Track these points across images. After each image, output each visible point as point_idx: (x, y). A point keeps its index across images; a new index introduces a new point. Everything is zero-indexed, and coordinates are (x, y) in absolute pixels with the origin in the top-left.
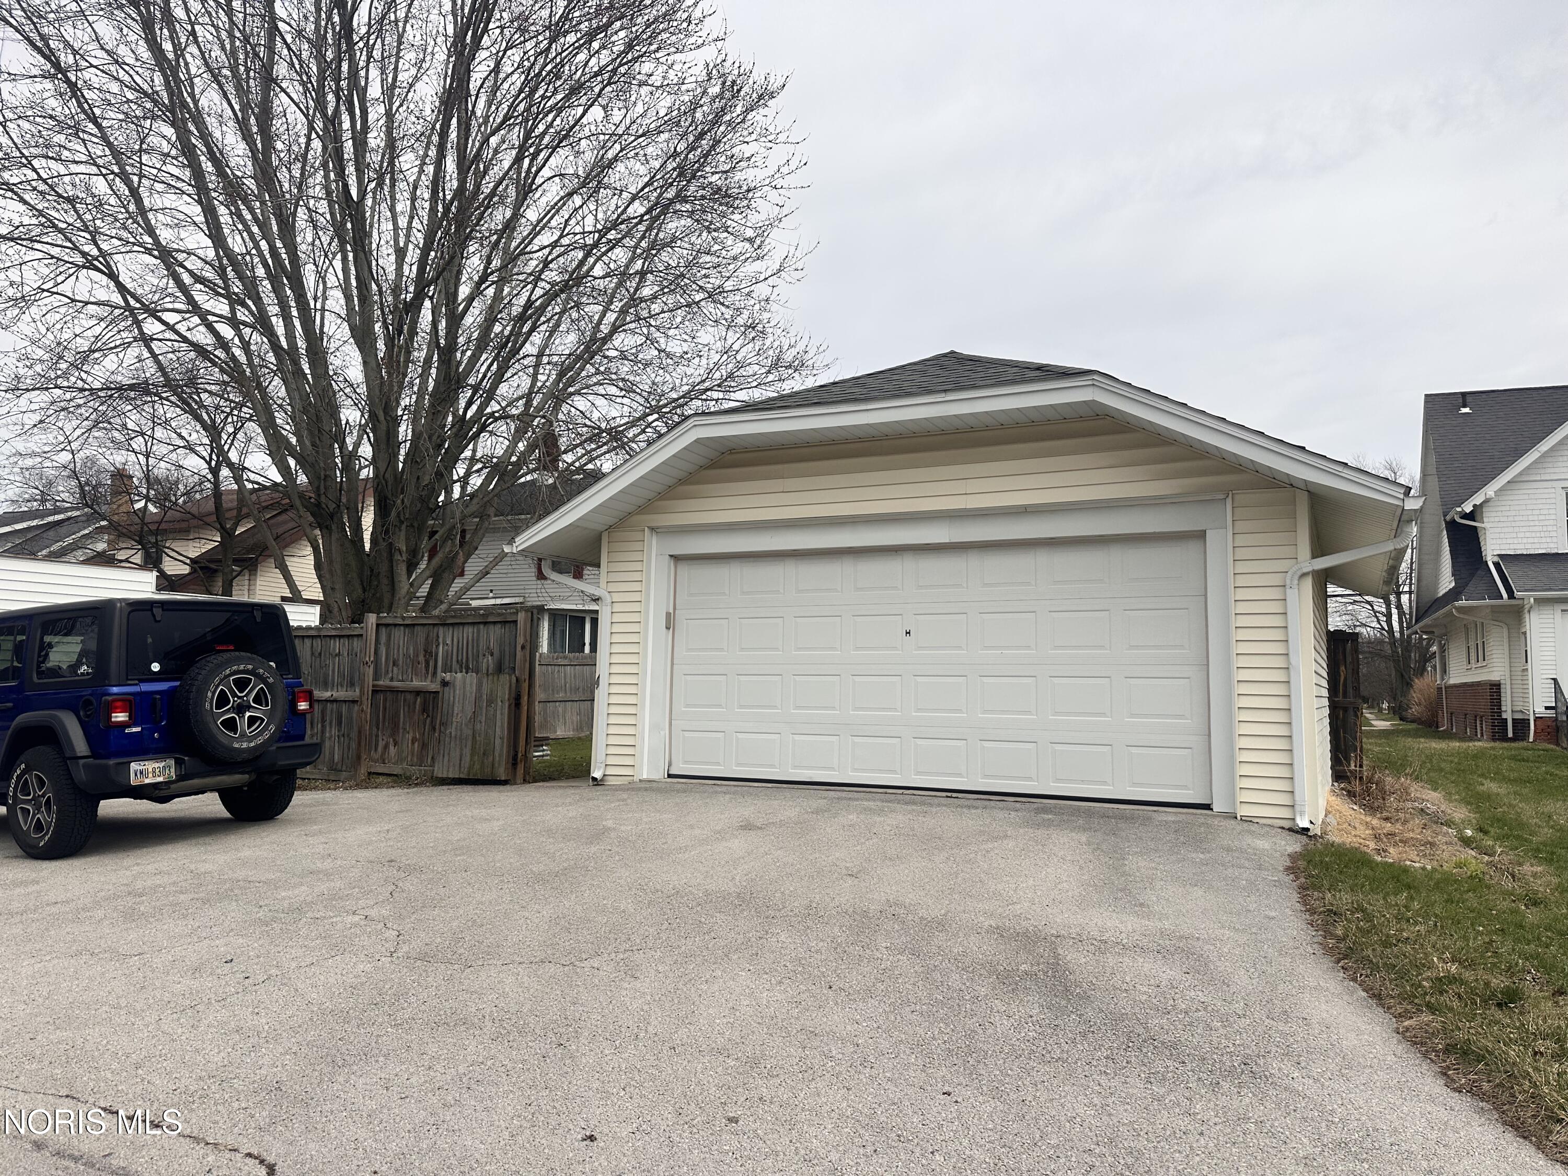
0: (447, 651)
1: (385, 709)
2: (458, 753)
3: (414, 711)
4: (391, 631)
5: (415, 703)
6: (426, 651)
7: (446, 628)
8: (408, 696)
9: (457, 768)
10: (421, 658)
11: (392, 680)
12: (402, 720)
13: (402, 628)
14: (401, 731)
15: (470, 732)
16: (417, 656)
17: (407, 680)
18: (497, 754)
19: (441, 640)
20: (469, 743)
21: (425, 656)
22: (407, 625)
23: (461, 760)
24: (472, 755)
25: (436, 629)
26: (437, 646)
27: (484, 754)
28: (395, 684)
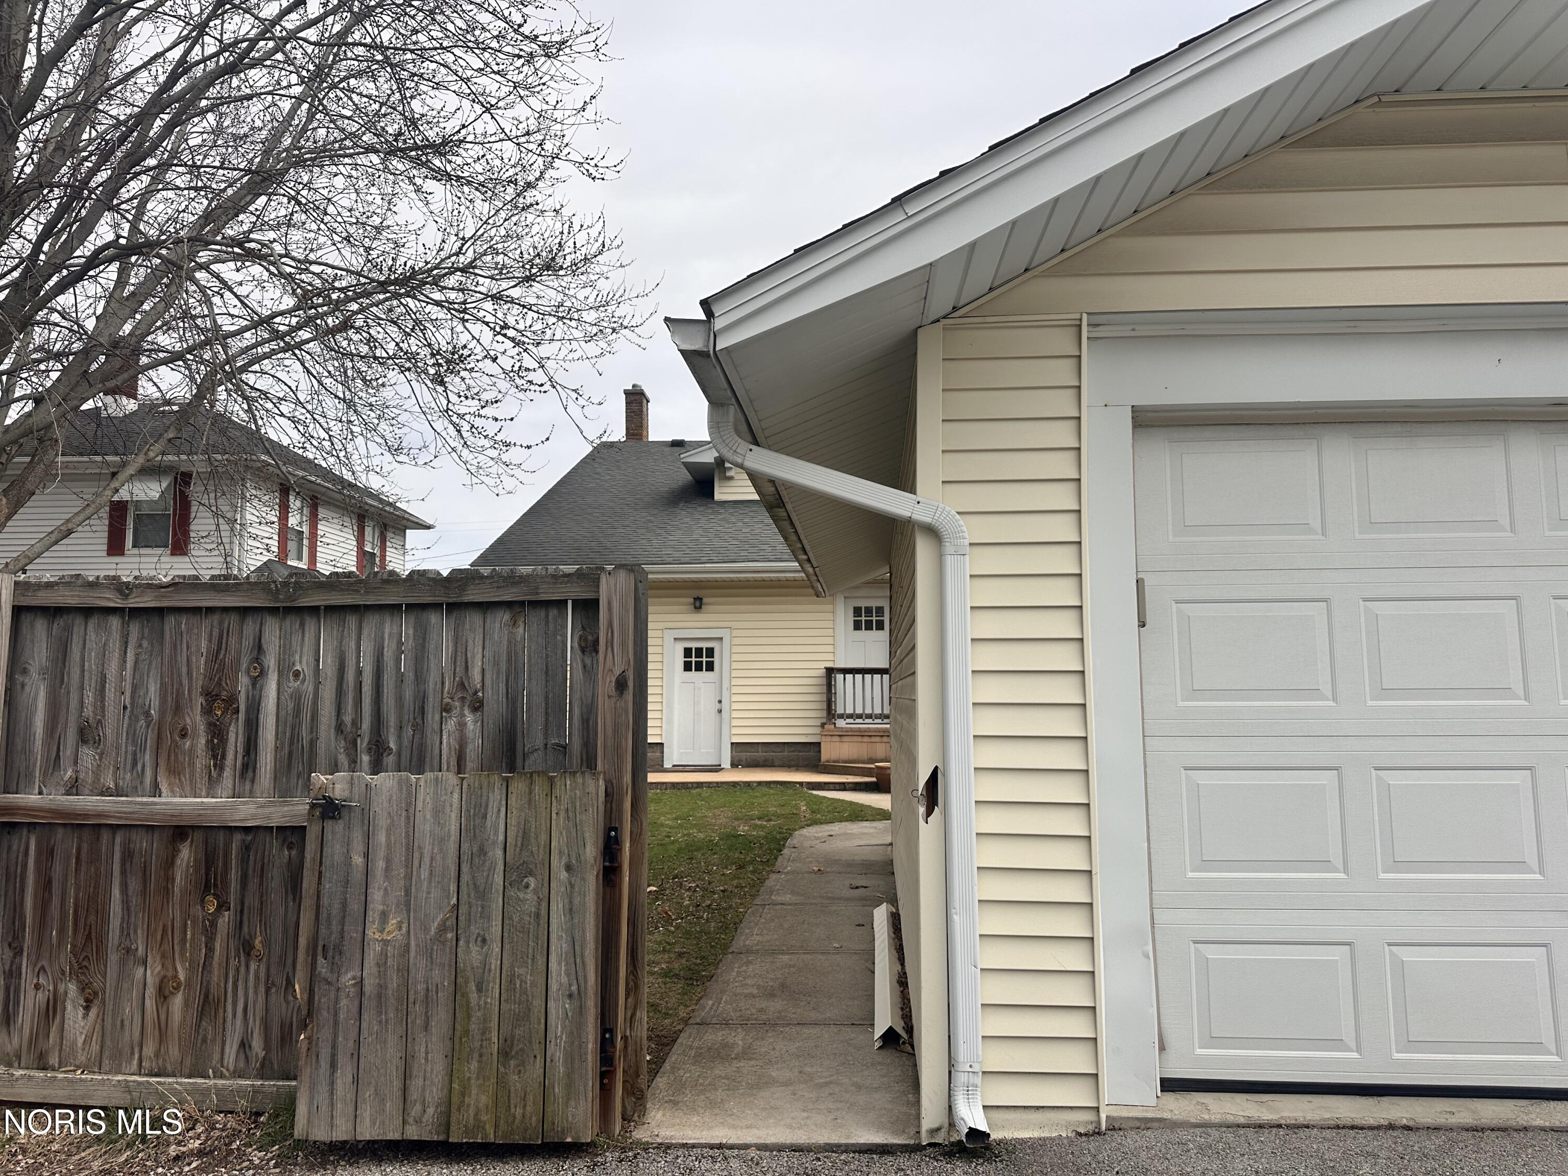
0: (297, 697)
1: (45, 885)
2: (393, 1051)
3: (166, 891)
4: (68, 630)
5: (169, 863)
6: (211, 696)
7: (292, 622)
8: (141, 842)
9: (392, 1106)
10: (196, 719)
11: (74, 788)
12: (115, 922)
13: (115, 622)
14: (113, 958)
15: (441, 977)
16: (178, 709)
17: (134, 791)
18: (557, 1052)
19: (271, 661)
20: (441, 1016)
21: (208, 711)
22: (136, 613)
23: (406, 1077)
24: (454, 1057)
25: (250, 627)
26: (258, 680)
27: (505, 1054)
28: (88, 802)
